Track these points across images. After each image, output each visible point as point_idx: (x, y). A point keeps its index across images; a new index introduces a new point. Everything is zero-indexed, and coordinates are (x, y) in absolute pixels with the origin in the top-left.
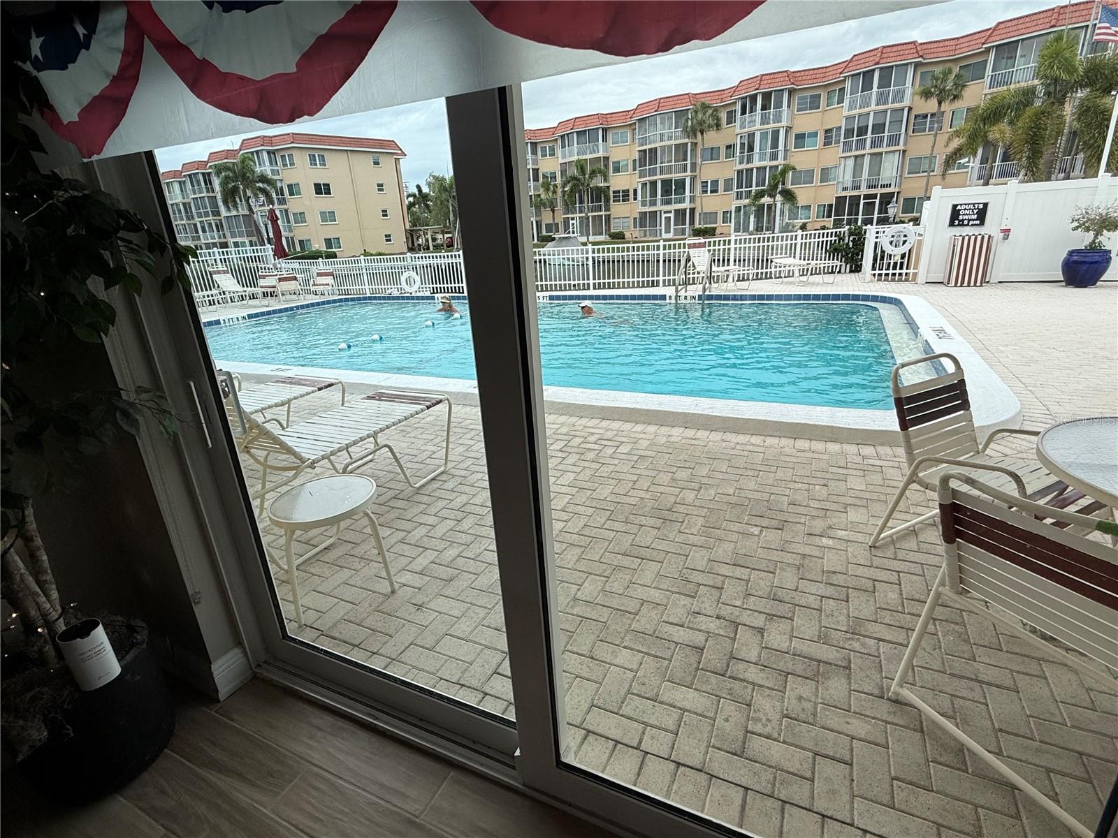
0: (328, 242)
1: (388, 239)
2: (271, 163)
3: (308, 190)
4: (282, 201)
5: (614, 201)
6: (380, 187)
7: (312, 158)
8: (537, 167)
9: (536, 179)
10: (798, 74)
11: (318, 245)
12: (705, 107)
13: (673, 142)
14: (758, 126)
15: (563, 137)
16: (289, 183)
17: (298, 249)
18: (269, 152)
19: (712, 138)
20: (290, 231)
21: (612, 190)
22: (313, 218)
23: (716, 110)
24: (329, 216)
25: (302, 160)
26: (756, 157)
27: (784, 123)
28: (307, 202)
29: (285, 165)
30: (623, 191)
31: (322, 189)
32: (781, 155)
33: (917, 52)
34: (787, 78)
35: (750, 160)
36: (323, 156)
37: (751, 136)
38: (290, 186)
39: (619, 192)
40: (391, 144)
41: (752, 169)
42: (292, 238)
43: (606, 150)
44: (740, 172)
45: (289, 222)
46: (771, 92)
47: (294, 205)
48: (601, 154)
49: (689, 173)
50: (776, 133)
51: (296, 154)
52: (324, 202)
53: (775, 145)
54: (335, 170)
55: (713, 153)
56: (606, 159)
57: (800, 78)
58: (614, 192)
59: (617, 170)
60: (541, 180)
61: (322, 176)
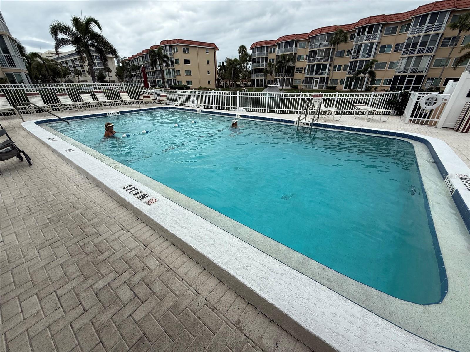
0: (188, 82)
1: (209, 82)
2: (170, 51)
3: (182, 61)
4: (173, 66)
5: (296, 72)
6: (208, 62)
7: (184, 49)
8: (267, 57)
9: (266, 61)
10: (389, 17)
11: (184, 83)
12: (341, 31)
13: (325, 48)
14: (364, 41)
15: (279, 44)
16: (176, 58)
17: (177, 84)
18: (169, 47)
19: (342, 47)
20: (175, 77)
21: (296, 67)
22: (183, 73)
23: (346, 33)
24: (188, 72)
25: (180, 50)
26: (360, 56)
27: (377, 40)
28: (181, 66)
29: (175, 52)
30: (300, 68)
31: (187, 62)
32: (372, 55)
33: (454, 5)
34: (383, 19)
35: (357, 57)
36: (188, 49)
37: (360, 46)
38: (176, 60)
39: (298, 68)
40: (214, 45)
41: (357, 61)
42: (175, 80)
43: (296, 50)
44: (352, 62)
45: (175, 74)
46: (374, 25)
47: (177, 67)
48: (293, 52)
49: (329, 62)
50: (372, 45)
51: (178, 47)
52: (187, 67)
53: (370, 50)
54: (192, 55)
55: (341, 53)
56: (295, 54)
57: (389, 19)
58: (297, 68)
59: (299, 59)
60: (268, 62)
61: (187, 56)
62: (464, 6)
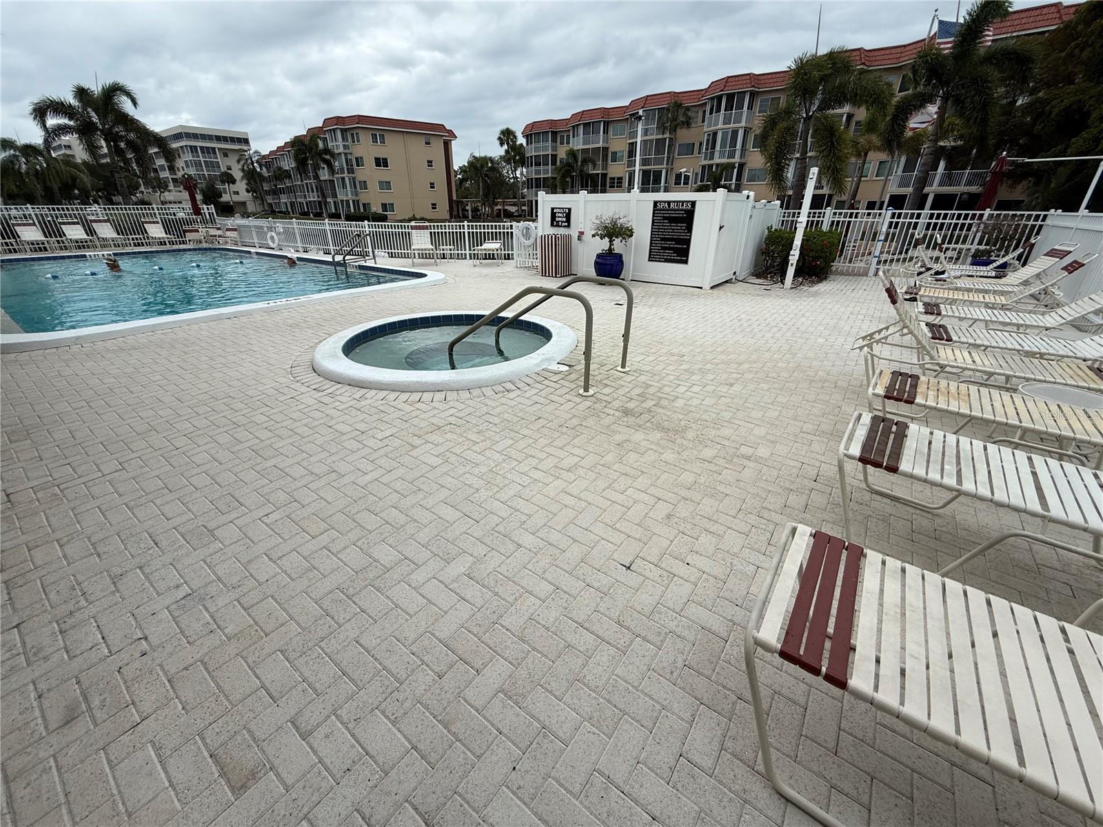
0: (384, 206)
1: (434, 206)
2: (343, 140)
3: (369, 162)
4: (351, 171)
5: (610, 187)
6: (430, 163)
7: (374, 137)
8: (555, 153)
9: (554, 163)
10: (762, 78)
11: (376, 208)
12: (678, 105)
13: (654, 137)
14: (720, 126)
15: (573, 127)
16: (357, 156)
17: (362, 210)
18: (342, 130)
19: (684, 135)
20: (357, 195)
21: (609, 176)
22: (373, 186)
23: (688, 109)
24: (386, 185)
25: (365, 138)
26: (717, 154)
27: (743, 124)
28: (368, 172)
29: (354, 142)
30: (619, 178)
31: (381, 162)
32: (738, 154)
33: (861, 59)
34: (749, 81)
35: (712, 158)
36: (383, 135)
37: (715, 134)
38: (357, 159)
39: (614, 179)
40: (441, 127)
41: (712, 165)
42: (358, 201)
43: (606, 140)
44: (704, 167)
45: (355, 188)
46: (734, 94)
47: (361, 174)
48: (600, 144)
49: (665, 166)
50: (735, 133)
51: (361, 133)
52: (381, 174)
53: (733, 143)
54: (392, 148)
55: (689, 149)
56: (606, 149)
57: (763, 82)
58: (611, 179)
59: (614, 160)
60: (558, 163)
61: (381, 152)
62: (879, 63)
